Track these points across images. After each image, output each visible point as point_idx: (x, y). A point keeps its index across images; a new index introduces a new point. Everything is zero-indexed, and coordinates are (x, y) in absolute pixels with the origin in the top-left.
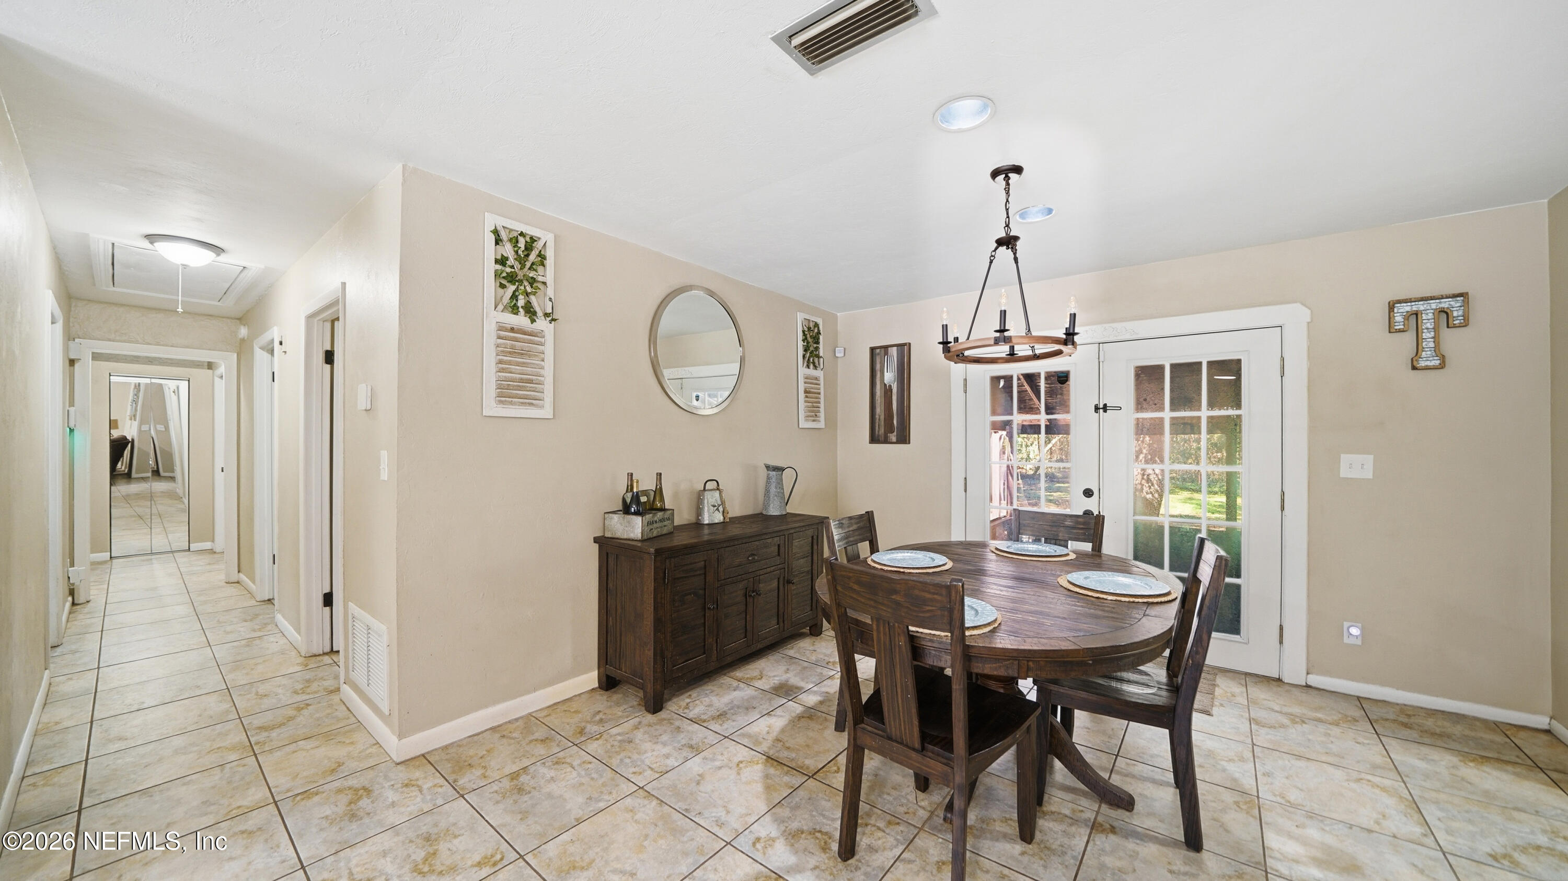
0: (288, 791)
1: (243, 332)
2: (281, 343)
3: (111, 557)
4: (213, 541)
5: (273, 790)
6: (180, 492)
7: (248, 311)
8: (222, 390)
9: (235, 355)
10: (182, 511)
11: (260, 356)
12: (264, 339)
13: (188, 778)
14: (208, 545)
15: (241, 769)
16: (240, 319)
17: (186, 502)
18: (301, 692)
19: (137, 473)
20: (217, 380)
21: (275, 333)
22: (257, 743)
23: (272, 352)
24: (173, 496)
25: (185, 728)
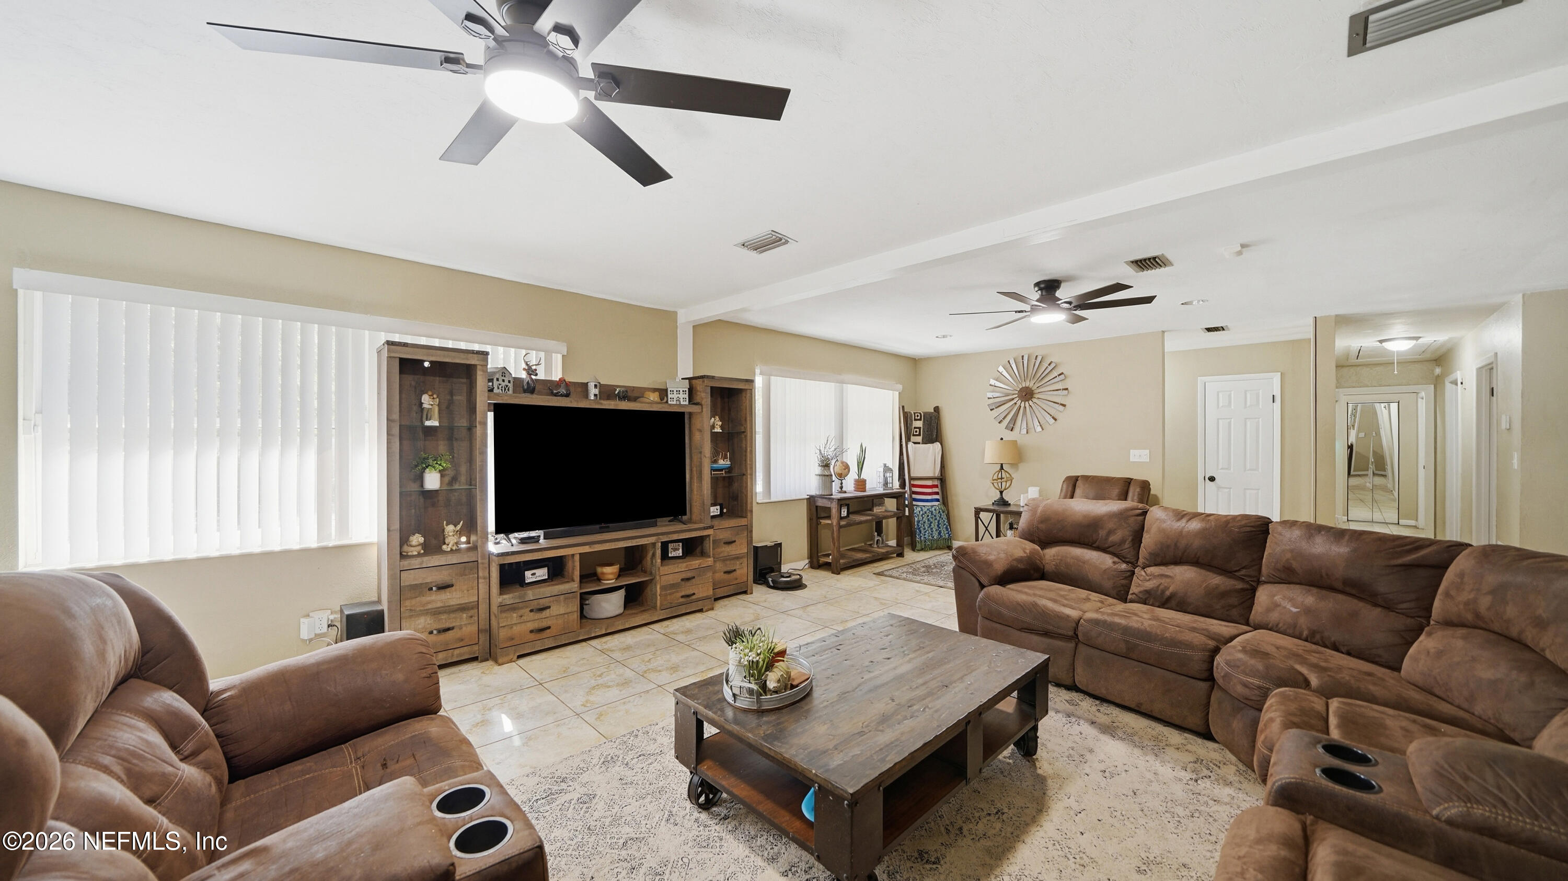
1: (1438, 371)
2: (1462, 383)
4: (1417, 520)
6: (1390, 486)
7: (1441, 357)
8: (1423, 407)
9: (1433, 386)
10: (1394, 500)
11: (1448, 386)
12: (1452, 377)
14: (1412, 523)
16: (1436, 360)
17: (1396, 494)
19: (1354, 471)
20: (1420, 400)
21: (1458, 375)
23: (1456, 384)
24: (1384, 489)
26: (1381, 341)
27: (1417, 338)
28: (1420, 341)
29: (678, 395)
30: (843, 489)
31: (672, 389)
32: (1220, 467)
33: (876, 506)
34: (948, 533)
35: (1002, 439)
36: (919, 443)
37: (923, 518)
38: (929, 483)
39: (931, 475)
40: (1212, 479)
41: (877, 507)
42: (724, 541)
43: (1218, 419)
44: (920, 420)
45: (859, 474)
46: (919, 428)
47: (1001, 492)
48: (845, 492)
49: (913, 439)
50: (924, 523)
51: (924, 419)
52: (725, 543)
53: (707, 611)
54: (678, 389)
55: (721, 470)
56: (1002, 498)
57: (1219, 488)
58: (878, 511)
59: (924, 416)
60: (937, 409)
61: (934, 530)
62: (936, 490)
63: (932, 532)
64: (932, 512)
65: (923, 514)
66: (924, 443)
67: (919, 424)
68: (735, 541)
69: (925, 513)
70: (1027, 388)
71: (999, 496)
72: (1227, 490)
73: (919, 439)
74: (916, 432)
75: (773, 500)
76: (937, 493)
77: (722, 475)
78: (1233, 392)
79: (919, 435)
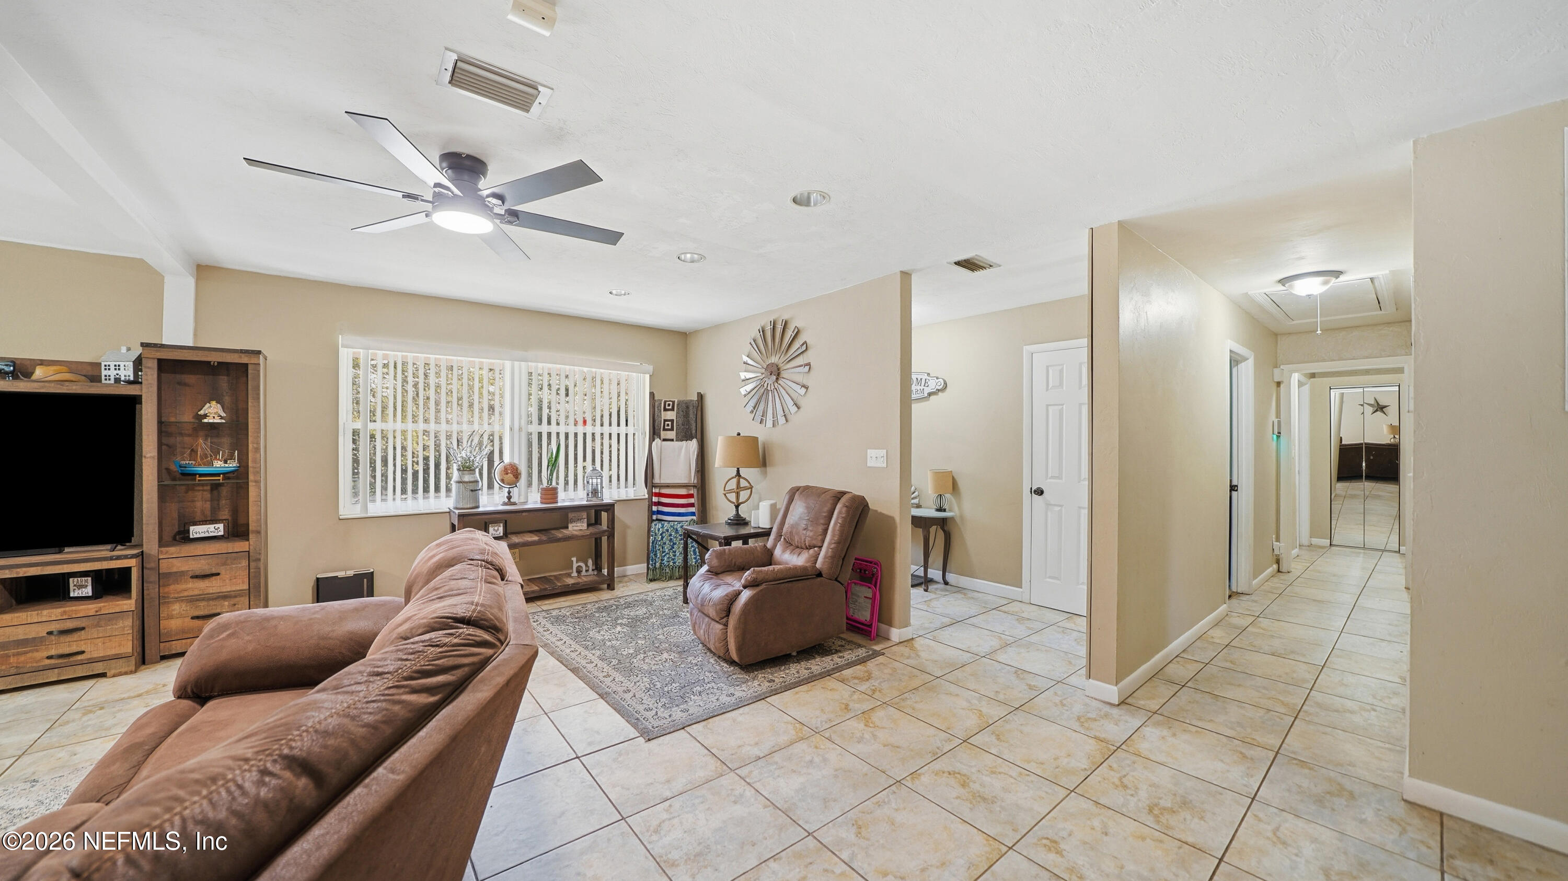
0: (1293, 752)
3: (1331, 545)
5: (1284, 745)
13: (1244, 704)
15: (1278, 720)
18: (1379, 698)
22: (1306, 712)
25: (1271, 676)
26: (1282, 281)
27: (1337, 274)
28: (1342, 278)
29: (117, 372)
30: (512, 500)
31: (107, 363)
32: (1050, 475)
33: (571, 523)
34: (695, 558)
35: (739, 434)
36: (672, 440)
37: (662, 538)
38: (683, 492)
39: (684, 481)
40: (1040, 492)
41: (574, 524)
42: (191, 574)
43: (1048, 406)
44: (673, 409)
45: (550, 480)
46: (672, 421)
47: (737, 507)
48: (514, 504)
49: (664, 434)
50: (665, 543)
51: (678, 409)
52: (192, 577)
53: (114, 676)
54: (117, 363)
55: (218, 475)
56: (737, 514)
57: (1048, 505)
58: (575, 528)
59: (678, 405)
60: (701, 397)
61: (678, 554)
62: (692, 501)
63: (675, 556)
64: (677, 530)
65: (663, 532)
66: (679, 439)
67: (671, 415)
68: (218, 574)
69: (667, 530)
70: (772, 364)
71: (734, 512)
72: (1057, 509)
73: (672, 435)
74: (668, 425)
75: (369, 515)
76: (692, 505)
77: (218, 482)
78: (1065, 366)
79: (672, 429)
